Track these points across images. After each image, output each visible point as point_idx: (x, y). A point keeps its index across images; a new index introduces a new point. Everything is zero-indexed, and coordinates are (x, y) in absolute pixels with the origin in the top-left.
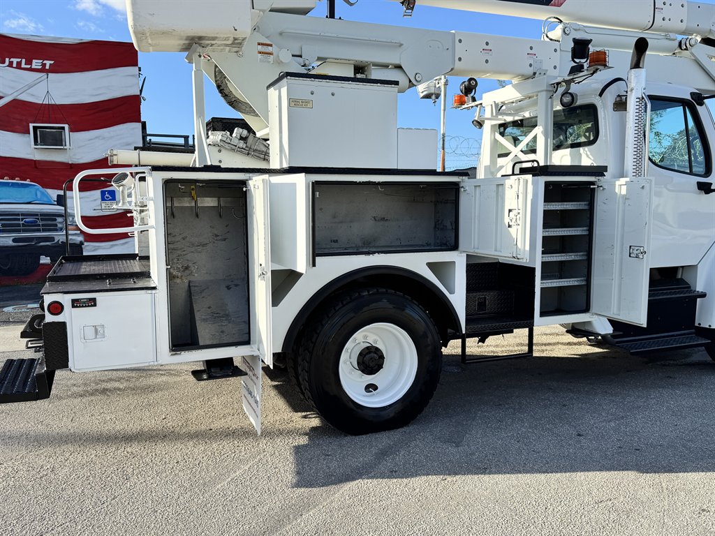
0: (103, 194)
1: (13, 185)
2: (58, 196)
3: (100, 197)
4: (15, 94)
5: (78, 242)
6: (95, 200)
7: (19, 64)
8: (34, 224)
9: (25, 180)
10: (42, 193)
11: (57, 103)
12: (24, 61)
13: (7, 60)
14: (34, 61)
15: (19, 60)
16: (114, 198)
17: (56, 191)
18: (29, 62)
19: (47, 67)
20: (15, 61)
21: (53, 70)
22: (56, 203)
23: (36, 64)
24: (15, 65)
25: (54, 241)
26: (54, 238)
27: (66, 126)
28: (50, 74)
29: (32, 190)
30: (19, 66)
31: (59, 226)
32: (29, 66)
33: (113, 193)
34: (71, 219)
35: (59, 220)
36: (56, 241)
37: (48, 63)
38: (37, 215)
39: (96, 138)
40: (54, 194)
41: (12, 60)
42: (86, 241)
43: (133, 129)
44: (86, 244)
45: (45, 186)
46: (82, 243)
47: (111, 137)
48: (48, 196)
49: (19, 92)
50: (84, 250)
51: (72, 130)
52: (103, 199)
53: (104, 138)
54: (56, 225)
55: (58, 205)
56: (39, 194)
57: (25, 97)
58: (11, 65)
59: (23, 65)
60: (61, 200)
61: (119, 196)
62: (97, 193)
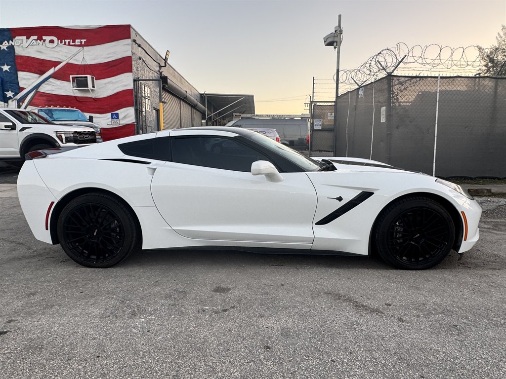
0: (112, 115)
1: (68, 110)
2: (90, 116)
4: (67, 60)
6: (108, 119)
7: (69, 42)
9: (73, 108)
10: (82, 115)
11: (89, 64)
12: (71, 41)
13: (63, 41)
14: (76, 40)
15: (69, 40)
16: (118, 118)
17: (88, 114)
18: (74, 41)
19: (83, 43)
20: (67, 41)
21: (86, 44)
22: (88, 121)
23: (78, 42)
24: (67, 44)
27: (89, 76)
28: (84, 47)
29: (77, 113)
30: (69, 44)
32: (74, 44)
33: (117, 115)
37: (83, 41)
39: (109, 83)
40: (87, 115)
41: (66, 41)
43: (128, 77)
45: (83, 111)
47: (116, 82)
49: (69, 59)
52: (112, 118)
53: (112, 83)
55: (90, 121)
56: (80, 115)
57: (72, 62)
58: (65, 44)
59: (71, 44)
60: (91, 119)
61: (121, 117)
62: (109, 115)
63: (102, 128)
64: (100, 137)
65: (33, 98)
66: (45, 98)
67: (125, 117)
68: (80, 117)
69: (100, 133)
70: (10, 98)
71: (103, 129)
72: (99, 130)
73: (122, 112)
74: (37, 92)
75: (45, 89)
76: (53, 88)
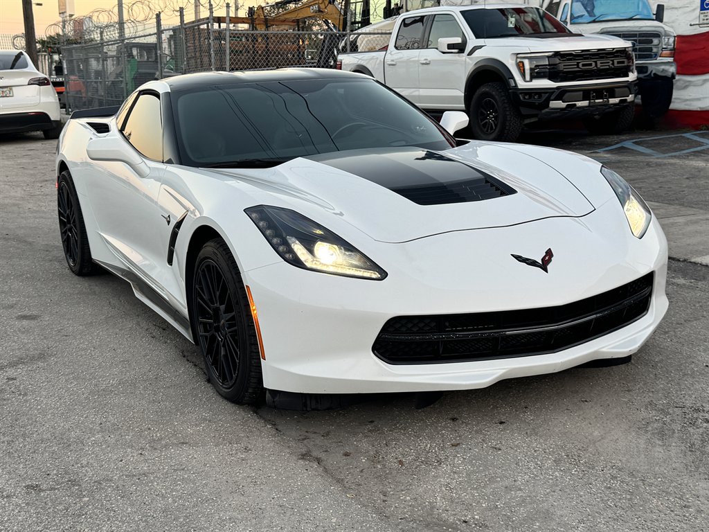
2: (658, 6)
3: (699, 5)
5: (669, 75)
6: (694, 10)
10: (644, 4)
22: (654, 17)
25: (646, 72)
26: (647, 67)
31: (655, 50)
34: (666, 40)
35: (656, 41)
36: (649, 72)
38: (635, 35)
42: (678, 73)
44: (677, 77)
46: (673, 77)
50: (674, 87)
52: (702, 9)
54: (651, 50)
55: (656, 20)
56: (640, 5)
60: (660, 13)
63: (679, 36)
64: (671, 60)
68: (640, 10)
69: (674, 49)
71: (681, 38)
72: (672, 40)
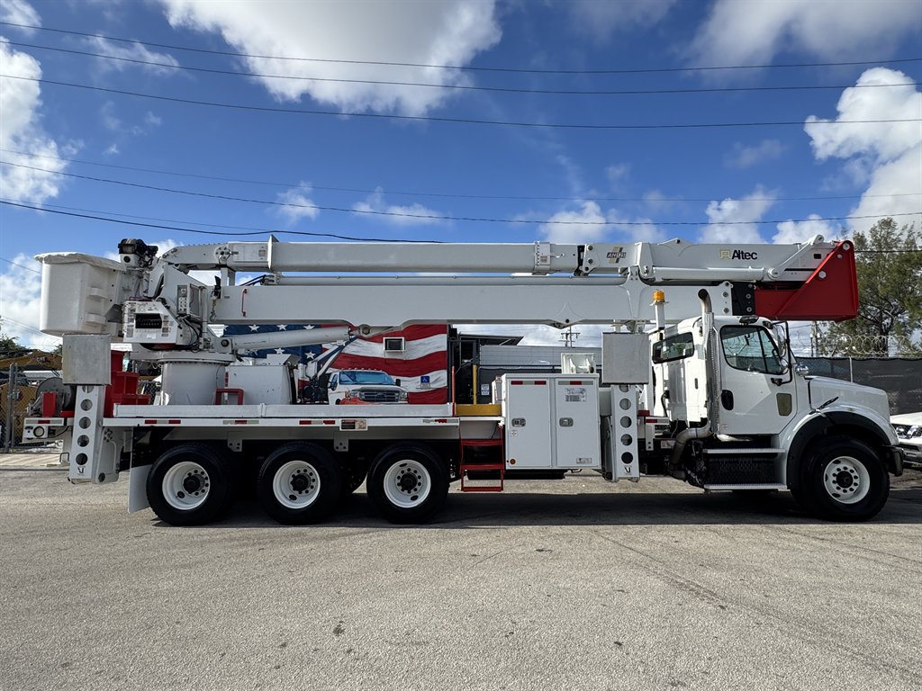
0: (422, 378)
1: (373, 373)
6: (418, 382)
8: (383, 397)
9: (380, 371)
16: (428, 381)
17: (396, 376)
22: (395, 384)
27: (403, 338)
29: (383, 376)
33: (428, 378)
35: (397, 394)
38: (384, 391)
39: (422, 344)
40: (394, 378)
43: (442, 338)
45: (390, 373)
47: (429, 344)
48: (391, 380)
51: (406, 340)
52: (422, 382)
53: (425, 344)
56: (386, 378)
60: (398, 383)
61: (431, 380)
62: (419, 378)
65: (335, 360)
66: (349, 360)
67: (436, 381)
70: (310, 359)
71: (411, 393)
72: (406, 394)
73: (433, 376)
74: (340, 353)
75: (351, 350)
76: (359, 349)
